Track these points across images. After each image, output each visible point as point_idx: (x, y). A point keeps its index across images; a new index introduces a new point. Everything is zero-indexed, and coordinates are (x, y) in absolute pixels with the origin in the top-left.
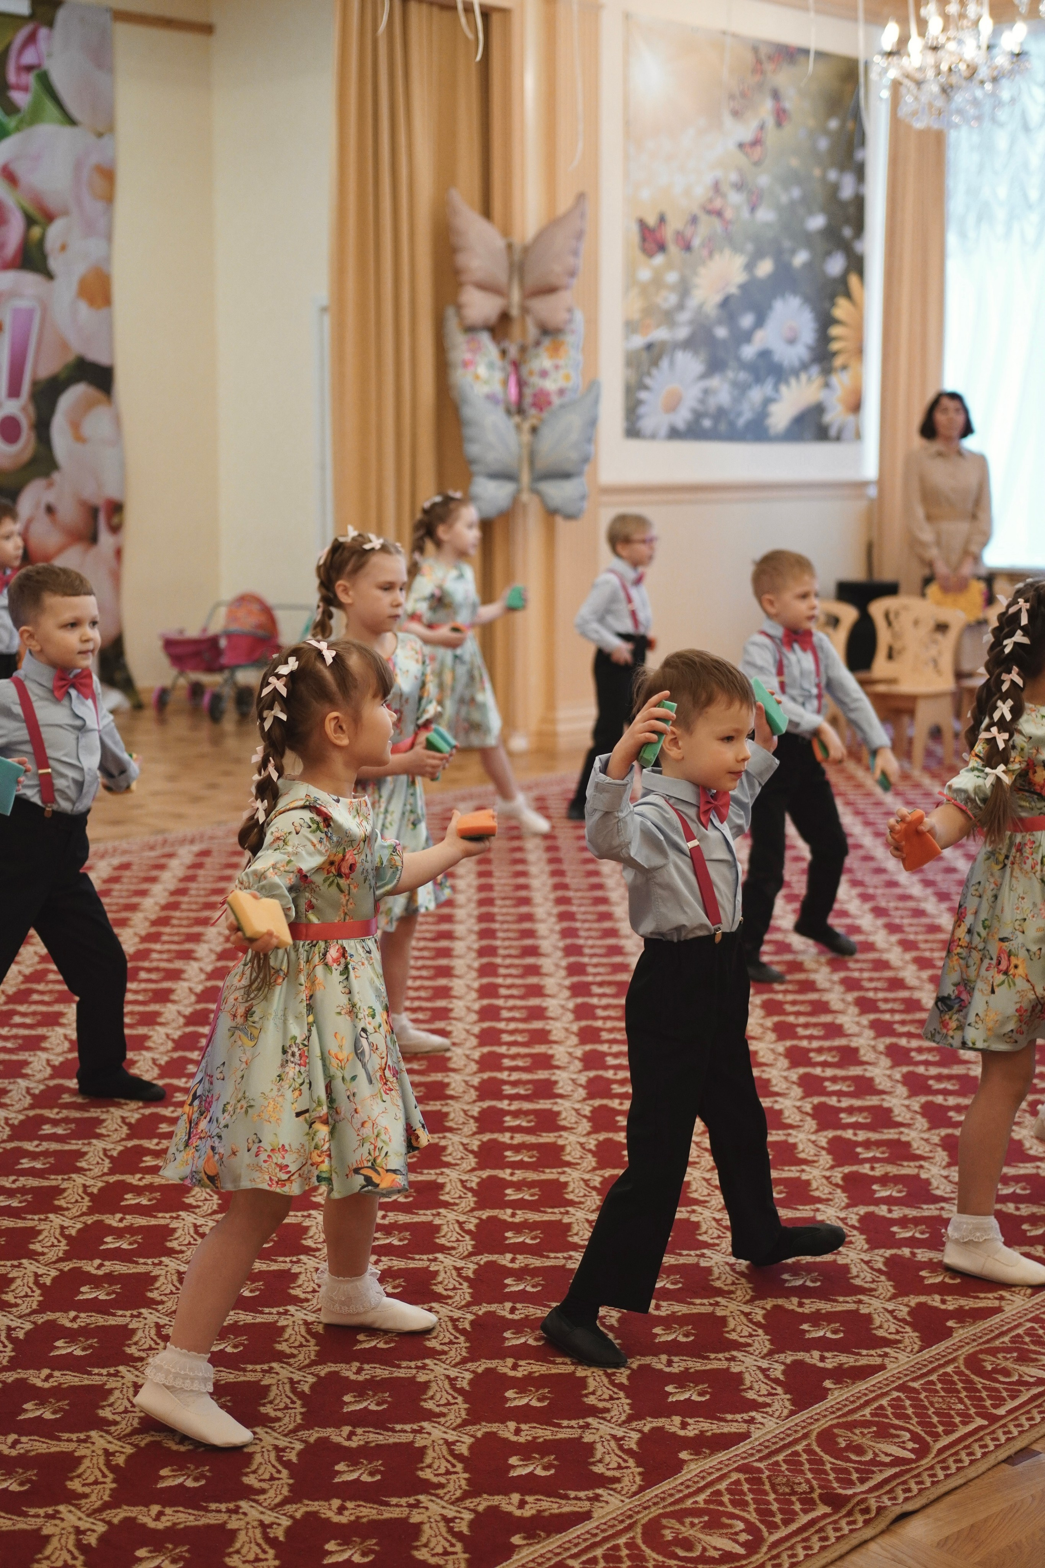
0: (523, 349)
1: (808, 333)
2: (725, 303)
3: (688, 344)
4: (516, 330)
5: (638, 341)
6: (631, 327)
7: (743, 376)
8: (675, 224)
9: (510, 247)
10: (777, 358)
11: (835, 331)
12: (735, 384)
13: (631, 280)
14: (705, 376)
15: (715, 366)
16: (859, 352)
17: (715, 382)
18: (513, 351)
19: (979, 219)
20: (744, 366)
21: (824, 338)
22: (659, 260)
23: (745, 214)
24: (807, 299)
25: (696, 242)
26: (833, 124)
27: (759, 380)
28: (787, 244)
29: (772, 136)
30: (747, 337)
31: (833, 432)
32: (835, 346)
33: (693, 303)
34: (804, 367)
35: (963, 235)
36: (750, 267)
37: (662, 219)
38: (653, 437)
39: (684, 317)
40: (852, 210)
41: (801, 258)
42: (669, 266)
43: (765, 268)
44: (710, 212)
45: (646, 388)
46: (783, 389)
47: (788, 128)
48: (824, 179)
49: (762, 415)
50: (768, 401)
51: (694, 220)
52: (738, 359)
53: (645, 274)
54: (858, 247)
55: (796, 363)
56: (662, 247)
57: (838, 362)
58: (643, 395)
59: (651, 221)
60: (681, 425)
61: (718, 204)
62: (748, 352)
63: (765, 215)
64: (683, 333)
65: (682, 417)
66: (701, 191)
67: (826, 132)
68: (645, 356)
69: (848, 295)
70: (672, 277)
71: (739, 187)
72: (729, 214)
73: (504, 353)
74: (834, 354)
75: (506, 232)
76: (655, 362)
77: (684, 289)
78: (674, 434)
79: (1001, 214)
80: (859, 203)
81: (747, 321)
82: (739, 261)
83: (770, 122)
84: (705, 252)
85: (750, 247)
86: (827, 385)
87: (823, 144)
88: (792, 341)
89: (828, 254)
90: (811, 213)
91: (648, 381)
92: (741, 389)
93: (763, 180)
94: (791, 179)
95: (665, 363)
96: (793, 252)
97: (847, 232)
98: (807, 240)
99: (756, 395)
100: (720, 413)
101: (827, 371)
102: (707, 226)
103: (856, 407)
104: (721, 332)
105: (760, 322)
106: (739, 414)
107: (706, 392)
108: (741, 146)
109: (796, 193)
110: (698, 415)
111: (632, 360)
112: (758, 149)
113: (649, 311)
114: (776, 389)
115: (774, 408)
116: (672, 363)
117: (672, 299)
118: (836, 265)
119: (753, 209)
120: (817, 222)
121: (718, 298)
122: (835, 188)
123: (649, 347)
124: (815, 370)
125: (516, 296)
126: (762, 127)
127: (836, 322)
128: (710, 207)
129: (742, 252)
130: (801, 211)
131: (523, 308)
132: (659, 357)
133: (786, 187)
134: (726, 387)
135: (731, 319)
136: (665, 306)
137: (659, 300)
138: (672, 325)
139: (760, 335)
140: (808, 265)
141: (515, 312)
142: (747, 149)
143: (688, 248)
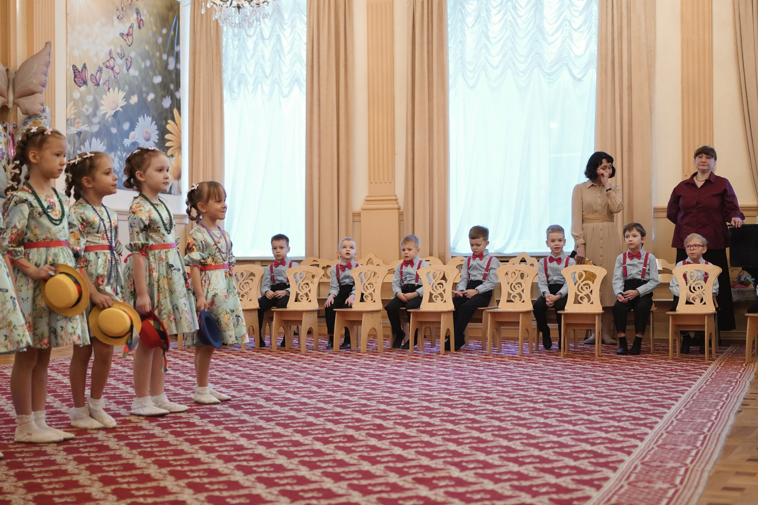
0: (15, 128)
1: (155, 137)
2: (115, 115)
3: (97, 135)
4: (11, 116)
5: (74, 130)
6: (69, 123)
8: (91, 71)
9: (7, 70)
11: (167, 136)
12: (121, 159)
13: (69, 98)
15: (111, 148)
16: (180, 148)
18: (10, 128)
19: (239, 83)
20: (125, 150)
21: (162, 140)
22: (83, 88)
23: (125, 71)
24: (154, 119)
25: (101, 82)
26: (164, 31)
28: (144, 89)
30: (126, 134)
32: (167, 144)
33: (100, 113)
35: (231, 90)
36: (127, 98)
37: (85, 67)
39: (96, 120)
40: (174, 76)
41: (151, 96)
42: (89, 92)
43: (134, 100)
44: (107, 67)
47: (143, 29)
48: (160, 58)
51: (100, 70)
52: (123, 145)
53: (76, 95)
54: (177, 94)
56: (85, 83)
57: (170, 152)
59: (80, 68)
61: (111, 63)
62: (127, 142)
63: (134, 72)
64: (95, 128)
66: (103, 56)
67: (161, 35)
68: (77, 138)
69: (173, 119)
70: (90, 98)
71: (122, 56)
72: (116, 69)
74: (169, 148)
75: (6, 62)
76: (82, 143)
77: (96, 106)
79: (251, 80)
80: (177, 72)
81: (126, 126)
82: (122, 94)
83: (136, 26)
84: (106, 88)
85: (127, 88)
87: (160, 40)
88: (148, 140)
89: (164, 96)
90: (155, 75)
93: (133, 54)
94: (146, 56)
95: (87, 144)
96: (148, 94)
97: (172, 87)
98: (154, 88)
102: (106, 74)
103: (179, 177)
104: (114, 130)
105: (132, 128)
108: (122, 35)
109: (148, 63)
111: (71, 140)
112: (130, 37)
113: (78, 114)
116: (91, 144)
117: (91, 110)
118: (167, 103)
119: (128, 69)
120: (158, 80)
121: (112, 112)
122: (167, 64)
123: (79, 134)
125: (11, 97)
126: (131, 27)
127: (168, 132)
128: (107, 64)
129: (123, 90)
130: (151, 73)
131: (16, 104)
132: (85, 141)
133: (144, 60)
134: (117, 159)
135: (119, 125)
136: (87, 113)
137: (84, 110)
138: (91, 124)
139: (132, 134)
140: (153, 100)
141: (10, 105)
142: (125, 37)
143: (98, 85)
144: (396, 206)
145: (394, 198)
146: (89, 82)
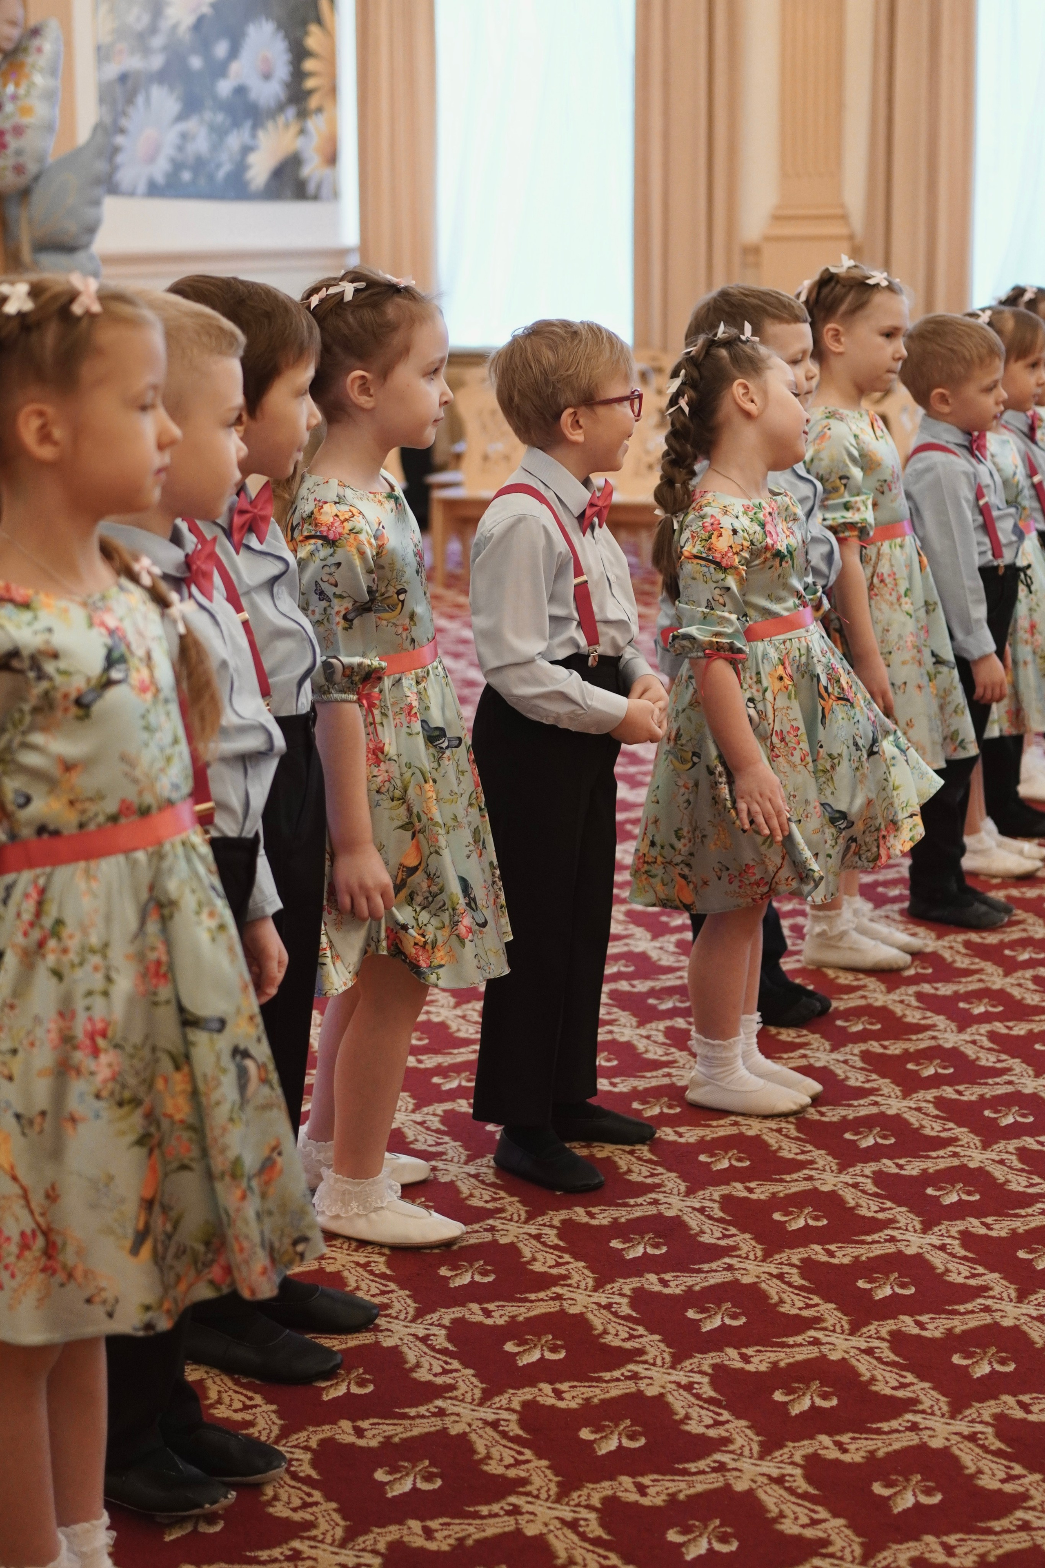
1: (281, 66)
2: (199, 25)
3: (162, 77)
5: (112, 70)
6: (102, 54)
7: (220, 118)
10: (253, 95)
11: (308, 65)
12: (212, 128)
14: (181, 117)
15: (190, 105)
16: (333, 91)
17: (191, 125)
20: (220, 105)
21: (298, 75)
24: (280, 26)
27: (236, 124)
30: (220, 70)
31: (311, 188)
32: (310, 83)
33: (165, 25)
34: (281, 108)
38: (132, 194)
39: (157, 42)
45: (122, 131)
46: (261, 134)
49: (241, 167)
50: (247, 150)
52: (215, 97)
55: (272, 104)
57: (313, 102)
58: (120, 140)
60: (160, 179)
62: (224, 87)
64: (157, 62)
65: (160, 169)
68: (118, 89)
69: (319, 21)
74: (310, 92)
76: (130, 100)
77: (157, 9)
78: (154, 190)
81: (221, 49)
86: (302, 131)
88: (267, 76)
91: (124, 122)
92: (219, 134)
95: (140, 100)
99: (234, 141)
100: (199, 165)
101: (303, 115)
103: (332, 159)
104: (196, 62)
105: (234, 52)
106: (219, 166)
107: (185, 136)
110: (177, 166)
111: (105, 95)
113: (121, 33)
114: (254, 136)
115: (253, 158)
116: (148, 100)
117: (146, 19)
121: (190, 19)
123: (123, 78)
124: (291, 112)
127: (308, 54)
132: (134, 92)
134: (203, 131)
135: (204, 46)
136: (138, 28)
137: (129, 19)
138: (146, 51)
139: (235, 67)
144: (843, 231)
145: (839, 211)
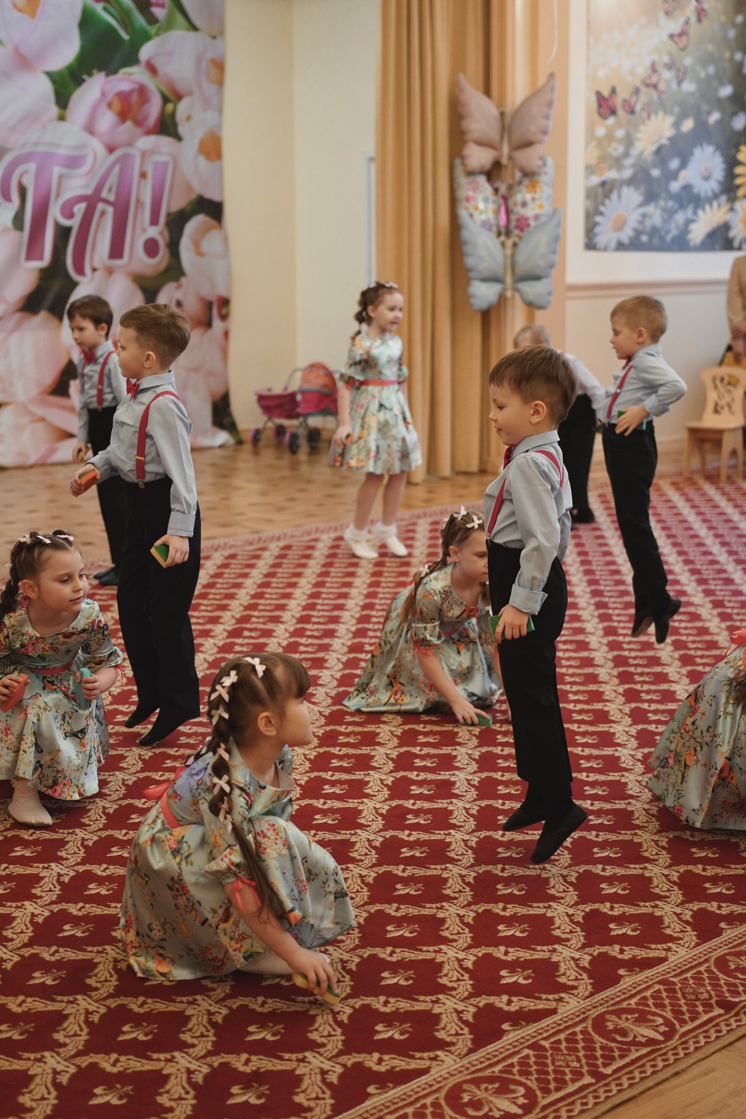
0: (510, 188)
1: (718, 172)
2: (659, 151)
3: (631, 182)
4: (506, 175)
5: (595, 180)
6: (590, 170)
7: (670, 204)
8: (623, 94)
9: (502, 114)
10: (696, 190)
11: (738, 170)
12: (665, 210)
13: (590, 135)
14: (642, 205)
15: (650, 197)
17: (650, 209)
18: (503, 189)
20: (671, 196)
21: (730, 175)
22: (611, 121)
23: (674, 86)
24: (718, 148)
25: (638, 108)
27: (682, 206)
28: (704, 108)
29: (694, 28)
30: (674, 175)
31: (736, 244)
32: (738, 181)
33: (635, 152)
34: (716, 196)
36: (677, 125)
37: (613, 91)
38: (606, 249)
39: (628, 162)
41: (715, 117)
42: (619, 125)
43: (688, 125)
44: (648, 85)
45: (601, 214)
46: (700, 212)
47: (706, 22)
48: (732, 59)
49: (685, 231)
50: (689, 222)
51: (637, 91)
52: (668, 191)
53: (601, 132)
55: (710, 194)
56: (613, 112)
57: (740, 192)
58: (598, 219)
59: (606, 93)
60: (625, 240)
61: (654, 79)
62: (675, 186)
63: (689, 86)
64: (627, 173)
65: (626, 235)
66: (642, 70)
67: (734, 25)
68: (600, 190)
70: (620, 133)
71: (669, 67)
72: (662, 86)
73: (496, 190)
74: (738, 187)
75: (501, 104)
76: (607, 195)
77: (629, 142)
78: (621, 247)
81: (674, 164)
82: (669, 120)
83: (693, 19)
84: (645, 115)
85: (677, 110)
86: (732, 209)
87: (732, 33)
88: (707, 178)
89: (735, 114)
90: (722, 84)
91: (602, 209)
92: (670, 214)
93: (688, 61)
94: (708, 59)
95: (614, 196)
96: (709, 113)
98: (719, 104)
99: (680, 217)
100: (654, 231)
101: (733, 200)
102: (646, 95)
104: (655, 173)
105: (684, 165)
106: (668, 232)
107: (644, 216)
108: (671, 36)
109: (711, 70)
110: (638, 233)
111: (590, 194)
112: (684, 38)
113: (603, 158)
114: (695, 213)
115: (693, 227)
116: (619, 196)
117: (621, 149)
118: (740, 122)
119: (680, 83)
120: (726, 91)
121: (654, 148)
122: (740, 66)
123: (603, 184)
124: (723, 199)
125: (506, 149)
126: (687, 23)
127: (740, 163)
128: (648, 82)
129: (671, 114)
130: (715, 83)
131: (510, 158)
132: (611, 191)
133: (704, 66)
134: (658, 212)
135: (663, 163)
136: (615, 154)
137: (610, 150)
138: (620, 168)
139: (683, 174)
140: (719, 122)
141: (504, 161)
142: (676, 39)
143: (632, 112)
146: (621, 112)
